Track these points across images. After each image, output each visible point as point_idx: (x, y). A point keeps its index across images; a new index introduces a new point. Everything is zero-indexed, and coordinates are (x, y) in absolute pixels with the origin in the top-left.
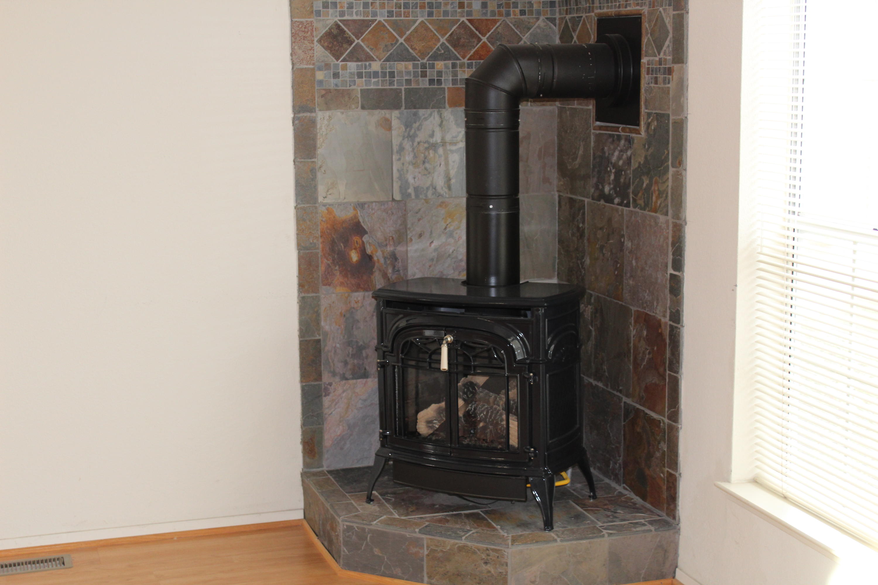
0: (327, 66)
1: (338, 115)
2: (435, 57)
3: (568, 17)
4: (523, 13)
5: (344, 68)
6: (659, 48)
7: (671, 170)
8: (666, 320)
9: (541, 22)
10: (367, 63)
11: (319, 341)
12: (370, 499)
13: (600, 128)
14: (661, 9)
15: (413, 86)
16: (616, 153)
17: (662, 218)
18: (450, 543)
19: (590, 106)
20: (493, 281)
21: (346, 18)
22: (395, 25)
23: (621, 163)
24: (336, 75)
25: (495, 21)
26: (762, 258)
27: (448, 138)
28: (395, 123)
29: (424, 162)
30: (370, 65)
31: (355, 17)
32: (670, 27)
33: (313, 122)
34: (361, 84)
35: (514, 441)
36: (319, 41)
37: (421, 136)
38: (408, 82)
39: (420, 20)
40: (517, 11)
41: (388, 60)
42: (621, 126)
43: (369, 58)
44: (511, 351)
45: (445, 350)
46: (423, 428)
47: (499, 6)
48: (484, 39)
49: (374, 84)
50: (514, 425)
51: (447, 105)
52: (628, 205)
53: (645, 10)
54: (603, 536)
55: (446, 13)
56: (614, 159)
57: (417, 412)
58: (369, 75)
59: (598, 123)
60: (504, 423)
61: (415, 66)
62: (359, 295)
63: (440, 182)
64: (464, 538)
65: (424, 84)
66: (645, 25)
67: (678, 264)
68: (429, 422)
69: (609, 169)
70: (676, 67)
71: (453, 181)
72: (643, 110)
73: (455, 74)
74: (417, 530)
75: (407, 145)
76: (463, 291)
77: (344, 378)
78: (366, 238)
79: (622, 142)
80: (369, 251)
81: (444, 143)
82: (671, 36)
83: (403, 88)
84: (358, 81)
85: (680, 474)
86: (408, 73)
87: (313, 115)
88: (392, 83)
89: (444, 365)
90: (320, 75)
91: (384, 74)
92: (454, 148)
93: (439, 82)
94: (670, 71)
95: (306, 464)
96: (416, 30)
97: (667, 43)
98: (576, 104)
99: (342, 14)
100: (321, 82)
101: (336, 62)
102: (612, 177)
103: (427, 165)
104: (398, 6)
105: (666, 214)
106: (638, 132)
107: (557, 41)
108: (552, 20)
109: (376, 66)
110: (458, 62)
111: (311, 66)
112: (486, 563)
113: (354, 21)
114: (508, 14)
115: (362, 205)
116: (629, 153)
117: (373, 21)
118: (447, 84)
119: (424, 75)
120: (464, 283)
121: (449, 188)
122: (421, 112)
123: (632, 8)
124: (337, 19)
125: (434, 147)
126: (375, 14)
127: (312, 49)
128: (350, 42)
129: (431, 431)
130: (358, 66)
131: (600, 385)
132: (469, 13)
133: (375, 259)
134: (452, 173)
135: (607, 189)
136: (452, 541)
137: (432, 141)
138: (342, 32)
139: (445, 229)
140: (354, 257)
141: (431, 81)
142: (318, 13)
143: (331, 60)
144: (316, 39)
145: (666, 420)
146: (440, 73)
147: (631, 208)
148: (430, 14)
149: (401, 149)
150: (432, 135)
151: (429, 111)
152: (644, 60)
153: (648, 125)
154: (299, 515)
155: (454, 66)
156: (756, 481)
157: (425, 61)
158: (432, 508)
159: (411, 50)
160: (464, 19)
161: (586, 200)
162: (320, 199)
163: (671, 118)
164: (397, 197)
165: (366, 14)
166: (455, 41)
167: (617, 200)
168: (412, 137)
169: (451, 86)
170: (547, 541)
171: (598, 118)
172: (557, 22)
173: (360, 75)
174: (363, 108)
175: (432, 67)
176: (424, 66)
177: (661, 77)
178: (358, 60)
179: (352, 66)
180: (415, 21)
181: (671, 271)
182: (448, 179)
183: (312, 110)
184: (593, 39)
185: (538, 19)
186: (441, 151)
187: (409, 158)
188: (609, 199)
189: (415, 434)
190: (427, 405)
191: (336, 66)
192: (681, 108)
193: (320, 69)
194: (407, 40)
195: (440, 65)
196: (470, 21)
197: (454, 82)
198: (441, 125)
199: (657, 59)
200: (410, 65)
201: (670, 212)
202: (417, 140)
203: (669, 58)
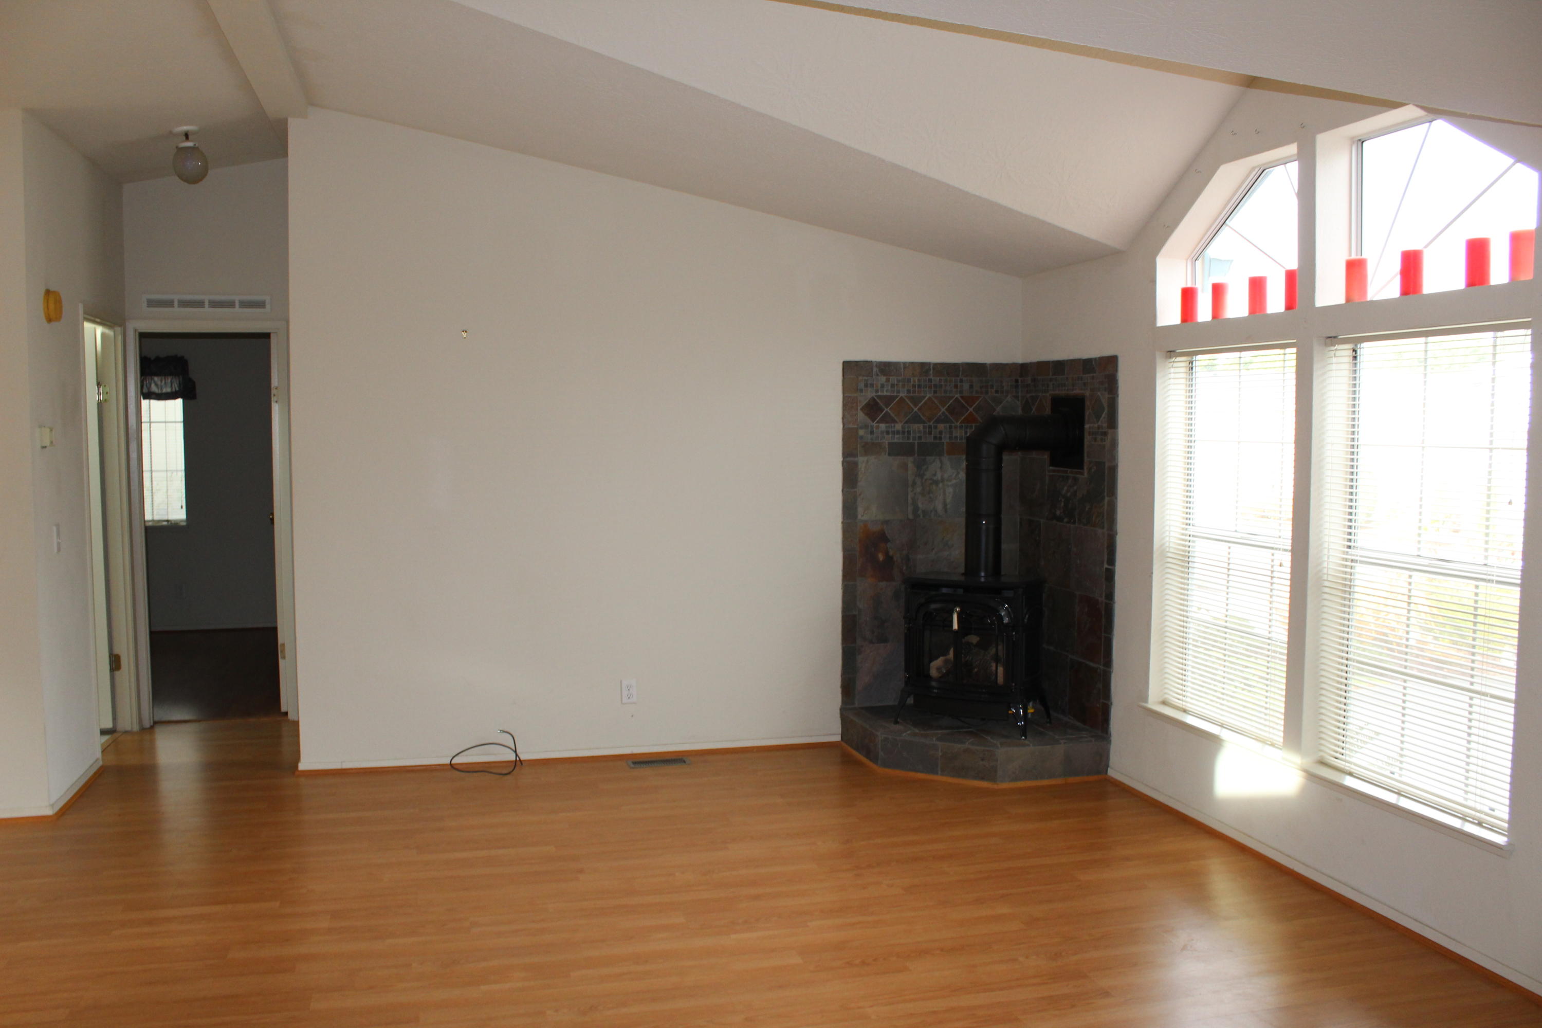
0: (866, 427)
1: (872, 459)
2: (939, 421)
3: (1028, 395)
4: (997, 392)
5: (878, 427)
6: (1098, 417)
7: (1107, 499)
8: (1102, 599)
9: (1009, 398)
10: (893, 425)
11: (855, 616)
12: (896, 722)
13: (1054, 471)
14: (1099, 393)
15: (923, 441)
16: (1065, 488)
17: (1100, 531)
18: (958, 747)
19: (1046, 456)
20: (983, 574)
21: (880, 394)
22: (912, 399)
23: (1069, 494)
24: (872, 433)
25: (977, 398)
26: (1169, 555)
27: (946, 476)
28: (910, 465)
29: (929, 493)
30: (894, 426)
31: (885, 393)
32: (1105, 405)
33: (856, 464)
34: (887, 440)
35: (1001, 679)
36: (861, 409)
37: (928, 475)
38: (920, 438)
39: (928, 396)
40: (993, 390)
41: (906, 422)
42: (1069, 470)
43: (894, 421)
44: (1001, 618)
45: (955, 617)
46: (934, 673)
47: (981, 387)
48: (971, 409)
49: (897, 439)
50: (1001, 670)
51: (945, 455)
52: (1074, 523)
53: (1087, 393)
54: (1060, 744)
55: (945, 392)
56: (1064, 492)
57: (931, 661)
58: (893, 433)
59: (1051, 468)
60: (994, 668)
61: (925, 427)
62: (883, 584)
63: (940, 507)
64: (967, 743)
65: (930, 439)
66: (1087, 403)
67: (1112, 561)
68: (938, 669)
69: (1060, 499)
70: (1110, 431)
71: (948, 506)
72: (1086, 459)
73: (951, 433)
74: (934, 739)
75: (918, 481)
76: (962, 578)
77: (871, 642)
78: (889, 545)
79: (1070, 481)
80: (891, 553)
81: (943, 480)
82: (1106, 411)
83: (916, 442)
84: (886, 436)
85: (1112, 704)
86: (920, 432)
87: (856, 459)
88: (908, 438)
89: (955, 626)
90: (861, 432)
91: (903, 432)
92: (950, 483)
93: (940, 438)
94: (1105, 434)
95: (843, 702)
96: (925, 403)
97: (1103, 415)
98: (1034, 455)
99: (877, 391)
100: (862, 437)
101: (872, 424)
102: (1062, 504)
103: (931, 495)
104: (914, 386)
105: (1103, 528)
106: (1082, 474)
107: (1020, 412)
108: (1017, 397)
109: (898, 427)
110: (953, 425)
111: (856, 426)
112: (983, 760)
113: (885, 397)
114: (987, 393)
115: (886, 522)
116: (1075, 488)
117: (897, 397)
118: (946, 440)
119: (930, 433)
120: (963, 574)
121: (946, 511)
122: (928, 458)
123: (1077, 391)
124: (874, 394)
125: (936, 483)
126: (898, 392)
127: (857, 414)
128: (882, 410)
129: (940, 675)
130: (886, 427)
131: (1051, 648)
132: (961, 392)
133: (895, 559)
134: (948, 501)
135: (1058, 513)
136: (959, 746)
137: (935, 478)
138: (877, 403)
139: (943, 539)
140: (881, 557)
141: (935, 438)
142: (861, 391)
143: (869, 421)
144: (859, 408)
145: (1102, 667)
146: (941, 433)
147: (1077, 525)
148: (935, 392)
149: (914, 483)
150: (935, 475)
151: (934, 458)
152: (1087, 426)
153: (1090, 469)
154: (838, 738)
155: (951, 427)
156: (1164, 703)
157: (931, 424)
158: (941, 728)
159: (922, 416)
160: (958, 396)
161: (1042, 521)
162: (859, 517)
163: (1107, 465)
164: (911, 517)
165: (893, 392)
166: (951, 410)
167: (1066, 520)
168: (921, 476)
169: (948, 441)
170: (1024, 745)
171: (1052, 464)
172: (1020, 398)
173: (888, 433)
174: (889, 455)
175: (936, 427)
176: (930, 427)
177: (1099, 437)
178: (887, 422)
179: (883, 426)
180: (925, 397)
181: (1106, 566)
182: (945, 505)
183: (855, 456)
184: (1048, 411)
185: (1007, 396)
186: (941, 485)
187: (919, 490)
188: (1060, 519)
189: (928, 677)
190: (937, 658)
191: (872, 427)
192: (1113, 457)
193: (861, 428)
194: (919, 409)
195: (941, 426)
196: (962, 397)
197: (950, 438)
198: (941, 468)
199: (1096, 425)
200: (921, 426)
201: (1106, 526)
202: (925, 477)
203: (1105, 425)
